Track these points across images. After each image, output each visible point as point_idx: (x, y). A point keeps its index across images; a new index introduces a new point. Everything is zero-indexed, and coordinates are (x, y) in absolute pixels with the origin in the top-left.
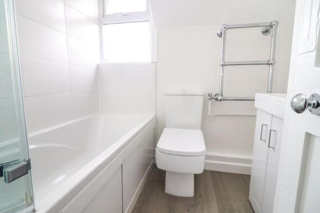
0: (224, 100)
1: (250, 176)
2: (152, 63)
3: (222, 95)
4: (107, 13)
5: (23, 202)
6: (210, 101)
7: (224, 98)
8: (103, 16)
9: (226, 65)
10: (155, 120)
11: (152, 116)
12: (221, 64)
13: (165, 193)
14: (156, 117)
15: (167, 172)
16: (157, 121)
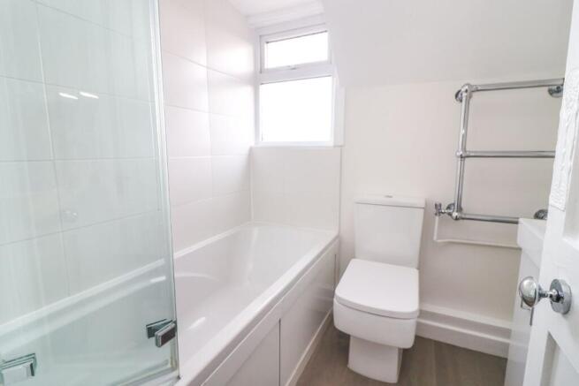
0: (463, 219)
1: (506, 360)
2: (335, 146)
3: (460, 209)
4: (266, 67)
5: (167, 364)
6: (437, 218)
7: (463, 216)
8: (261, 72)
9: (468, 157)
10: (337, 241)
11: (332, 234)
12: (459, 154)
13: (349, 369)
14: (338, 237)
15: (351, 338)
16: (340, 243)
